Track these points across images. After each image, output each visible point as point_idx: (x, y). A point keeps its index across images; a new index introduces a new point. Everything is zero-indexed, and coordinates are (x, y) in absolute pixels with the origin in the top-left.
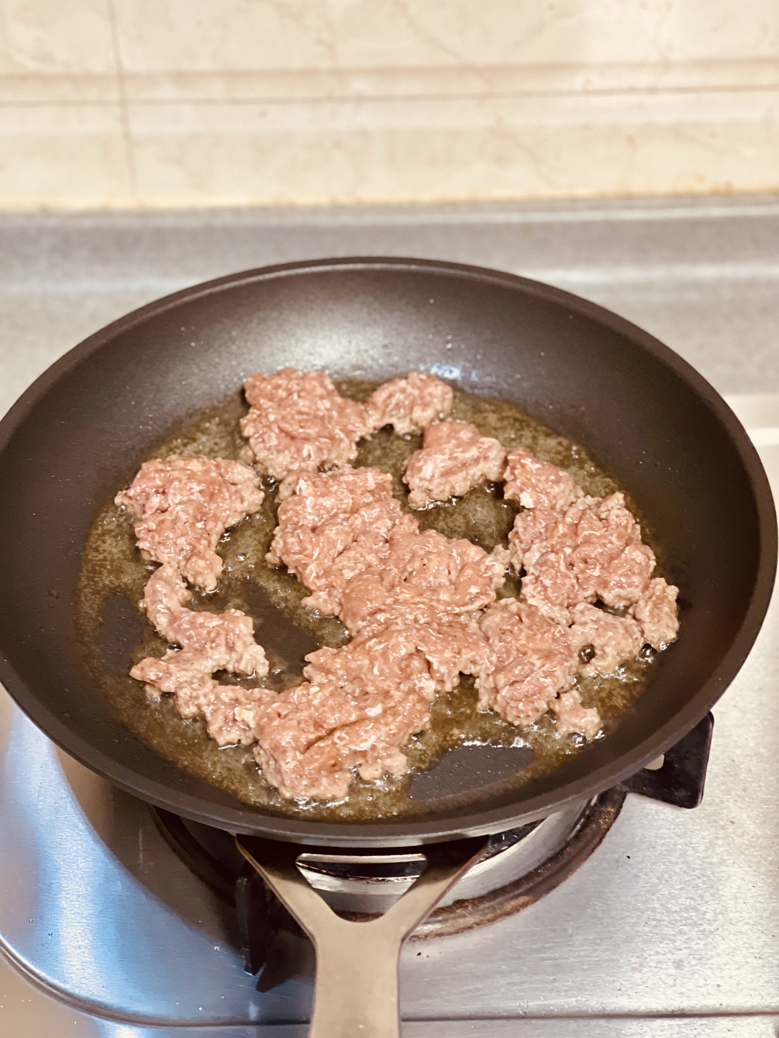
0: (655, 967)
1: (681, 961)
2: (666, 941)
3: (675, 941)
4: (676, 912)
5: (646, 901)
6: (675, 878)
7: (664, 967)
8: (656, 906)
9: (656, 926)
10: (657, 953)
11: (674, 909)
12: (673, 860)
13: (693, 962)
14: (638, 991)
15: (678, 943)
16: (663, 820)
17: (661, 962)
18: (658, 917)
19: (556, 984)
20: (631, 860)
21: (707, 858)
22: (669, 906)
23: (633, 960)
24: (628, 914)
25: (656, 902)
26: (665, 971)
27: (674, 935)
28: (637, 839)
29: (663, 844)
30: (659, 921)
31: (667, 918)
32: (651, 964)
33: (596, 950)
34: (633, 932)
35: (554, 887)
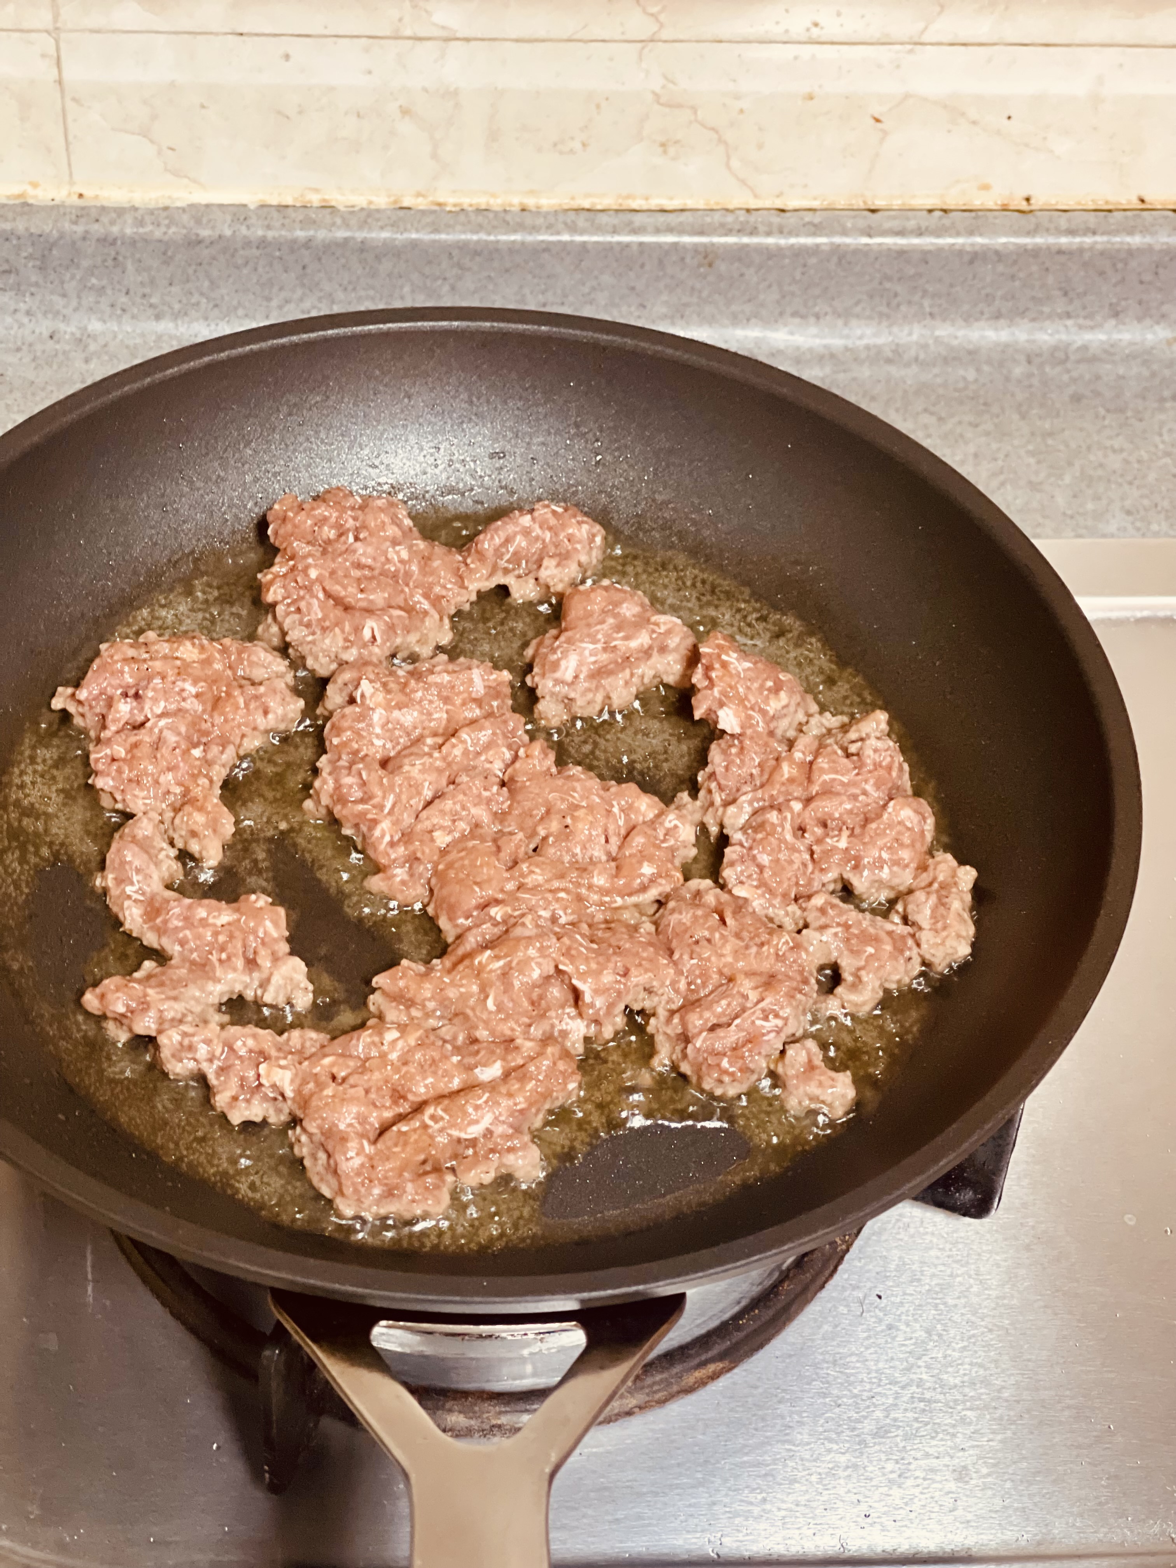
0: (925, 1479)
1: (965, 1468)
2: (941, 1436)
3: (954, 1435)
4: (955, 1386)
5: (908, 1369)
6: (952, 1332)
7: (938, 1478)
8: (924, 1376)
9: (924, 1410)
10: (927, 1455)
11: (952, 1381)
12: (951, 1302)
13: (985, 1471)
14: (898, 1518)
15: (958, 1440)
16: (933, 1234)
17: (933, 1470)
18: (928, 1395)
19: (768, 1507)
20: (884, 1300)
21: (1004, 1298)
22: (945, 1377)
23: (890, 1466)
24: (879, 1390)
25: (923, 1370)
26: (939, 1486)
27: (954, 1426)
28: (892, 1266)
29: (933, 1275)
30: (929, 1401)
31: (941, 1397)
32: (917, 1473)
33: (829, 1451)
34: (888, 1421)
35: (761, 1346)
